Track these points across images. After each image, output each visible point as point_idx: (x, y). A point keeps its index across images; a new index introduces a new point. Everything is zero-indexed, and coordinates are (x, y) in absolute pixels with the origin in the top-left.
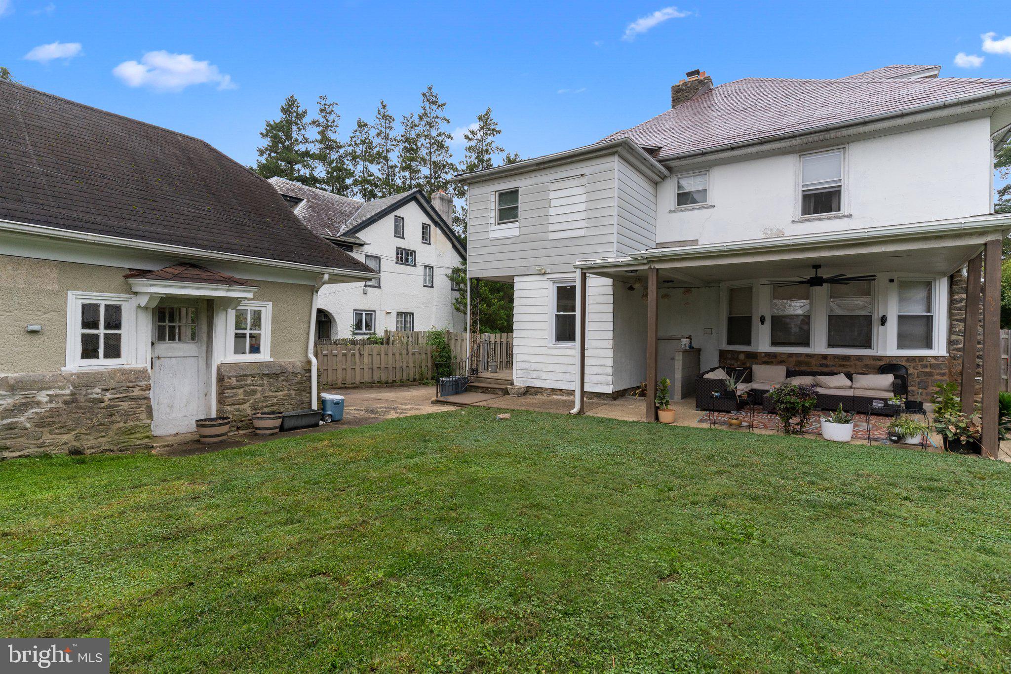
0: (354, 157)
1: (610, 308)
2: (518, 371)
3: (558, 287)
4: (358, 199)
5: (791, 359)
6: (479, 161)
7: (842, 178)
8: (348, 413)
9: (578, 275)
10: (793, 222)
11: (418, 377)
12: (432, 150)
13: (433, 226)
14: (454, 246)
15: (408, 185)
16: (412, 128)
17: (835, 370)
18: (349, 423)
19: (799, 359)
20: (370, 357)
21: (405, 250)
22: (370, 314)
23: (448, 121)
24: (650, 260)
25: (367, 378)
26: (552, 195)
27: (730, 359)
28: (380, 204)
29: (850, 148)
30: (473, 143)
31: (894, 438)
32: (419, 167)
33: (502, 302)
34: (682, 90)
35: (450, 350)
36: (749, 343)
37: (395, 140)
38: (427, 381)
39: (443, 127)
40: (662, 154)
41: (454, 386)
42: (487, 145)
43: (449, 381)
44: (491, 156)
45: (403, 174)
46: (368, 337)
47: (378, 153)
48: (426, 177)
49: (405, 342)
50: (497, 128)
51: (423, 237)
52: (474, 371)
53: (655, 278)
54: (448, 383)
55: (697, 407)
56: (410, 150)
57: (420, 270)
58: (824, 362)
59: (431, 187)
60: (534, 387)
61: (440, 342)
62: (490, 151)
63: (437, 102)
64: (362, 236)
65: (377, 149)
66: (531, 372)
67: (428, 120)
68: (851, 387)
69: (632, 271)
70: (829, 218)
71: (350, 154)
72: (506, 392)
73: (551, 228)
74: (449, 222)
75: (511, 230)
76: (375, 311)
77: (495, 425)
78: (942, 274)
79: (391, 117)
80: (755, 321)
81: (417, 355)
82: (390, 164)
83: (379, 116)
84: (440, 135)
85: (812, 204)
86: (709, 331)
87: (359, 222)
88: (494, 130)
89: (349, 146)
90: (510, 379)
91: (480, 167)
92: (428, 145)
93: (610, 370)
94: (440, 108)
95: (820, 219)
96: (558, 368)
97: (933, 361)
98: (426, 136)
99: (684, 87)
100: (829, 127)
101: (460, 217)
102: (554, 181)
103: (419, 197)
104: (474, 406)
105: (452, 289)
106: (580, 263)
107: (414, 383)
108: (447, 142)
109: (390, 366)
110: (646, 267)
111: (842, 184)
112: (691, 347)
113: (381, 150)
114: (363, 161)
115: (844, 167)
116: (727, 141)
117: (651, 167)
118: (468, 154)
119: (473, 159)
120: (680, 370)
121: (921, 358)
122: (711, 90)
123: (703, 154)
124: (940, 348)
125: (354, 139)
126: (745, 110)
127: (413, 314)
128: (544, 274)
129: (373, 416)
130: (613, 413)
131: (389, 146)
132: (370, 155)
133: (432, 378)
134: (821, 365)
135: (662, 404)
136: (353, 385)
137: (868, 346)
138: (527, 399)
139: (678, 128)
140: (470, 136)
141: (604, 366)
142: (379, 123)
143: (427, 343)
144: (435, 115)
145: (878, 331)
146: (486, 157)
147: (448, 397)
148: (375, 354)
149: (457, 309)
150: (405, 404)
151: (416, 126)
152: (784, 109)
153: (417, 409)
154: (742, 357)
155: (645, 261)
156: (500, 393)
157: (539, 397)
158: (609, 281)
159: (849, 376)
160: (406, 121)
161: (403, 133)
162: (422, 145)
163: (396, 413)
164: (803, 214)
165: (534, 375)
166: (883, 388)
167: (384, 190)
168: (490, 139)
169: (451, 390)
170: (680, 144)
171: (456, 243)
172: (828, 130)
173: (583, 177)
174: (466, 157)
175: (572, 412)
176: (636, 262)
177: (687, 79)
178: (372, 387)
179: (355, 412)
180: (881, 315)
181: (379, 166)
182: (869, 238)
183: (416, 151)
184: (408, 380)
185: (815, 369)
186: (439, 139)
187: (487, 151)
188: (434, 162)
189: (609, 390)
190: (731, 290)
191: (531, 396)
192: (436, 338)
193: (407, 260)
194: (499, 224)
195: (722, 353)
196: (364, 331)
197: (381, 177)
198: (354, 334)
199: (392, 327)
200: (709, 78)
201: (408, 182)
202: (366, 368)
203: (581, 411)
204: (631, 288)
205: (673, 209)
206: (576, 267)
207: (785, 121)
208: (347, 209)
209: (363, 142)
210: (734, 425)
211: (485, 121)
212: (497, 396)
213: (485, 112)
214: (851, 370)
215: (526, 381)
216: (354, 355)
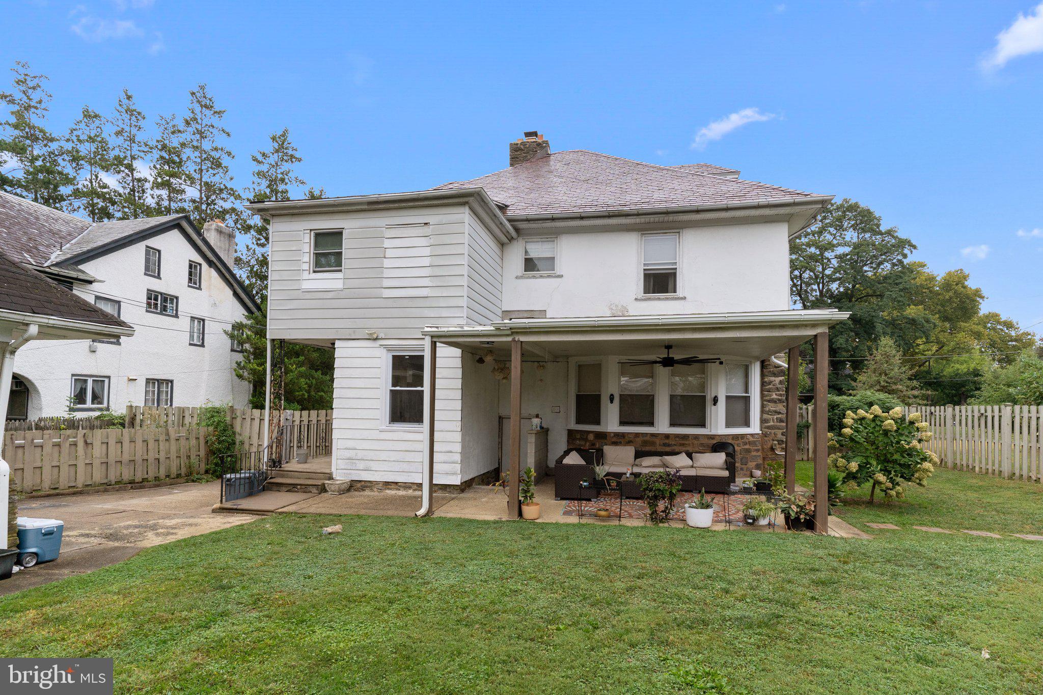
0: (76, 159)
1: (458, 384)
2: (339, 461)
3: (394, 356)
4: (82, 217)
5: (637, 439)
6: (272, 191)
7: (677, 261)
8: (69, 544)
9: (427, 343)
10: (636, 299)
11: (183, 471)
12: (204, 167)
13: (205, 266)
14: (236, 294)
15: (165, 207)
16: (173, 133)
17: (677, 449)
18: (71, 563)
19: (645, 438)
20: (104, 446)
21: (161, 294)
22: (101, 382)
23: (229, 135)
24: (514, 331)
25: (98, 476)
26: (387, 243)
27: (579, 439)
28: (116, 229)
29: (684, 232)
30: (264, 168)
31: (750, 521)
32: (183, 187)
33: (303, 369)
34: (520, 149)
35: (234, 433)
36: (598, 423)
37: (146, 145)
38: (199, 476)
39: (220, 141)
40: (509, 213)
41: (247, 486)
42: (282, 173)
43: (240, 478)
44: (288, 187)
45: (157, 192)
46: (97, 414)
47: (117, 158)
48: (194, 201)
49: (162, 423)
50: (297, 155)
51: (190, 280)
52: (275, 463)
53: (519, 352)
54: (238, 482)
55: (556, 496)
56: (169, 162)
57: (183, 323)
58: (667, 441)
59: (200, 215)
60: (360, 481)
61: (219, 422)
62: (287, 181)
63: (212, 107)
64: (90, 269)
65: (116, 152)
66: (357, 461)
67: (199, 127)
68: (692, 467)
69: (488, 343)
70: (667, 299)
71: (68, 152)
72: (323, 489)
73: (386, 283)
74: (230, 263)
75: (330, 281)
76: (109, 377)
77: (324, 545)
78: (757, 358)
79: (139, 113)
80: (605, 400)
81: (183, 442)
82: (137, 175)
83: (119, 108)
84: (216, 149)
85: (652, 284)
86: (557, 410)
87: (85, 249)
88: (292, 156)
89: (68, 140)
90: (329, 472)
91: (274, 199)
92: (199, 160)
93: (458, 457)
94: (217, 116)
95: (659, 299)
96: (394, 456)
97: (751, 439)
98: (196, 148)
99: (522, 147)
100: (669, 210)
101: (244, 258)
102: (390, 227)
103: (185, 224)
104: (281, 513)
105: (232, 350)
106: (429, 329)
107: (179, 480)
108: (225, 161)
109: (138, 458)
110: (509, 339)
111: (677, 266)
112: (542, 428)
113: (122, 155)
114: (91, 165)
115: (679, 250)
116: (576, 210)
117: (500, 226)
118: (256, 180)
119: (263, 186)
120: (533, 454)
121: (743, 436)
122: (549, 155)
123: (553, 219)
124: (755, 428)
125: (75, 133)
126: (587, 181)
127: (172, 382)
128: (376, 339)
129: (117, 544)
130: (466, 511)
131: (135, 152)
132: (103, 159)
133: (207, 472)
134: (665, 445)
135: (526, 497)
136: (71, 490)
137: (703, 425)
138: (351, 497)
139: (523, 188)
140: (260, 158)
141: (451, 452)
142: (120, 117)
143: (198, 424)
144: (209, 124)
145: (711, 410)
146: (281, 187)
147: (239, 502)
148: (112, 442)
149: (240, 377)
150: (168, 517)
151: (179, 131)
152: (624, 186)
153: (191, 525)
154: (591, 437)
155: (509, 332)
156: (314, 490)
157: (367, 493)
158: (457, 352)
159: (690, 455)
160: (163, 122)
161: (160, 139)
162: (188, 158)
163: (158, 535)
164: (645, 293)
165: (361, 465)
166: (719, 467)
167: (126, 210)
168: (286, 166)
169: (242, 491)
170: (527, 205)
171: (239, 291)
172: (667, 213)
173: (426, 227)
174: (253, 183)
175: (418, 513)
176: (498, 333)
177: (525, 139)
178: (106, 491)
179: (82, 540)
180: (713, 396)
181: (120, 176)
182: (728, 323)
183: (180, 164)
184: (168, 476)
185: (660, 449)
186: (214, 154)
187: (283, 180)
188: (207, 184)
189: (457, 480)
190: (580, 366)
191: (356, 493)
192: (213, 416)
193: (164, 308)
194: (314, 272)
195: (571, 433)
196: (89, 404)
197: (121, 191)
198: (72, 410)
199: (139, 401)
200: (547, 142)
201: (165, 203)
202: (97, 463)
203: (430, 511)
204: (481, 361)
205: (520, 274)
206: (425, 334)
207: (628, 198)
208: (63, 228)
209: (91, 140)
210: (603, 517)
211: (281, 144)
212: (309, 495)
213: (281, 133)
214: (690, 449)
215: (350, 474)
216: (75, 444)
